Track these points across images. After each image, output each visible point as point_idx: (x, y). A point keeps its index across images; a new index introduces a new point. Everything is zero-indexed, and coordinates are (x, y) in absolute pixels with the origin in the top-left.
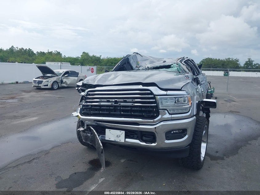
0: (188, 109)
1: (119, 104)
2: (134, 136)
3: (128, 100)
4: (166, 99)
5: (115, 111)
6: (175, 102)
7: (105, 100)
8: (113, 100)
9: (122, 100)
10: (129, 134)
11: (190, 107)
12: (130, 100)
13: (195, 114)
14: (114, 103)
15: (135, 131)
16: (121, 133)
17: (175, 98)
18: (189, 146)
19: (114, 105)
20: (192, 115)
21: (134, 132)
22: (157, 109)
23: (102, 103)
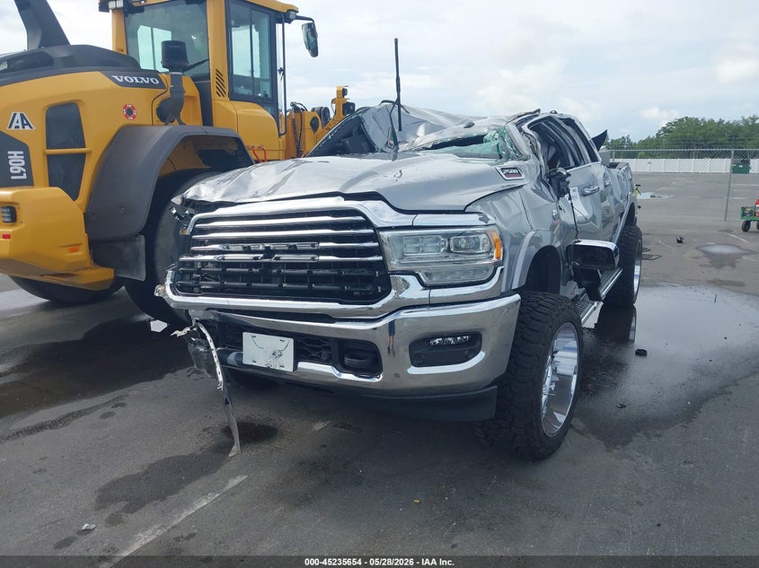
0: (488, 270)
1: (276, 259)
2: (320, 354)
3: (300, 246)
4: (416, 239)
5: (266, 281)
6: (449, 250)
7: (239, 247)
8: (261, 247)
9: (283, 246)
10: (307, 347)
11: (496, 265)
12: (307, 246)
13: (515, 286)
14: (261, 255)
15: (325, 339)
16: (284, 344)
17: (448, 236)
18: (496, 387)
19: (261, 263)
20: (503, 290)
21: (320, 343)
22: (383, 273)
23: (229, 257)
